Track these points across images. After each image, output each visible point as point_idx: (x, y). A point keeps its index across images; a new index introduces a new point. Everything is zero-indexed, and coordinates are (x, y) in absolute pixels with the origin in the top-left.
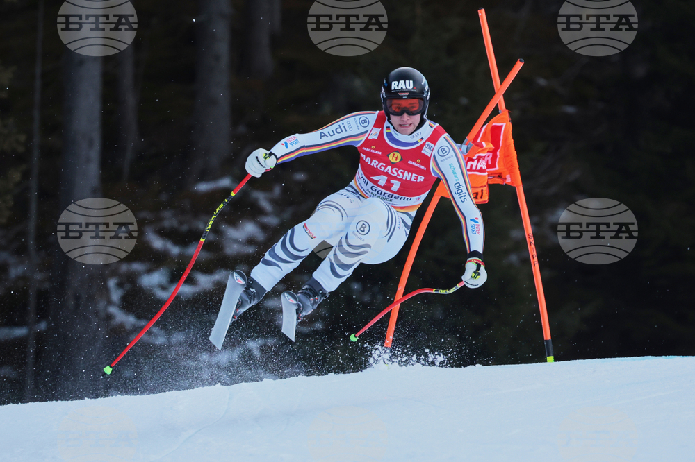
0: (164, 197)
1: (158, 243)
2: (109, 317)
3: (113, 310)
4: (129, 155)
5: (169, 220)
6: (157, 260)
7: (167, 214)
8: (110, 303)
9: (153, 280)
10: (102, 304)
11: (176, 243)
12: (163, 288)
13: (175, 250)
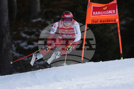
0: (25, 24)
1: (24, 35)
2: (13, 54)
3: (14, 52)
4: (15, 14)
5: (26, 29)
6: (24, 39)
7: (26, 28)
8: (13, 51)
9: (23, 44)
10: (11, 51)
11: (28, 35)
12: (26, 46)
13: (28, 37)
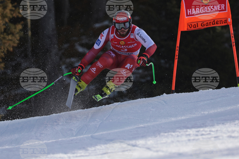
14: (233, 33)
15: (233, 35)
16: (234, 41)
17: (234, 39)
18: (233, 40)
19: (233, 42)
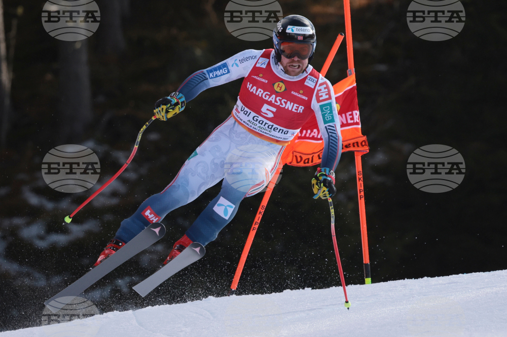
12: (41, 238)
13: (50, 205)
14: (361, 171)
15: (362, 176)
16: (362, 188)
17: (362, 183)
18: (360, 185)
19: (360, 190)
